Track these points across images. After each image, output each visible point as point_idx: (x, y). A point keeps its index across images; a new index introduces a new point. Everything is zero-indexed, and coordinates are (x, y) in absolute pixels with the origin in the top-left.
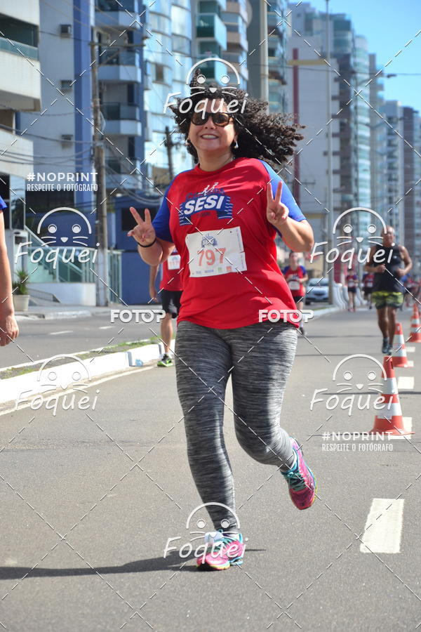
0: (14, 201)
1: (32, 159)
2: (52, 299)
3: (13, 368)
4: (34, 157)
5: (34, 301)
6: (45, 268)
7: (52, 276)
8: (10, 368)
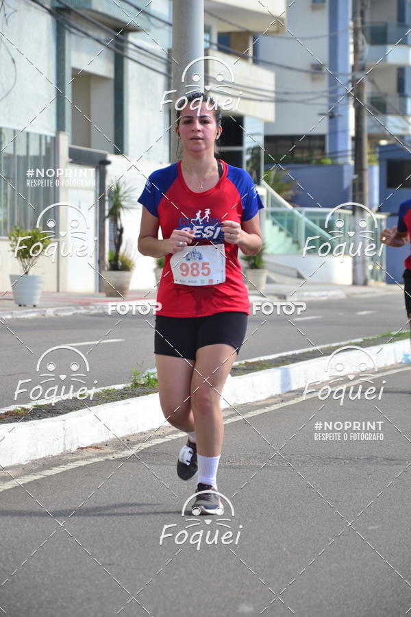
0: (248, 149)
1: (273, 95)
2: (296, 275)
3: (246, 363)
4: (276, 92)
5: (273, 277)
6: (288, 236)
7: (295, 246)
8: (243, 362)
